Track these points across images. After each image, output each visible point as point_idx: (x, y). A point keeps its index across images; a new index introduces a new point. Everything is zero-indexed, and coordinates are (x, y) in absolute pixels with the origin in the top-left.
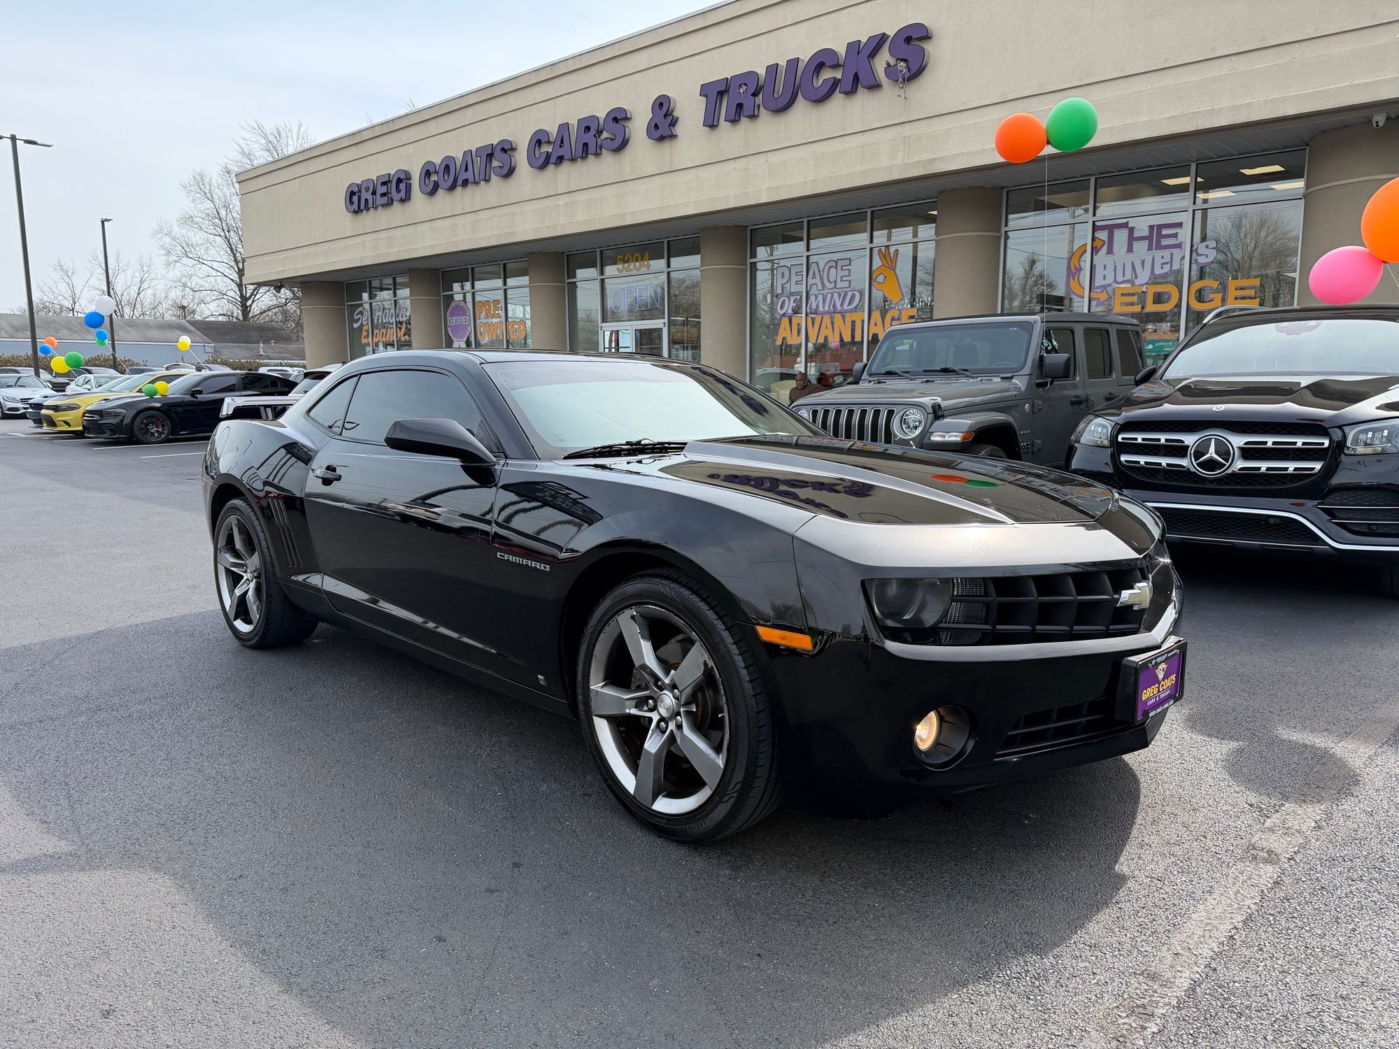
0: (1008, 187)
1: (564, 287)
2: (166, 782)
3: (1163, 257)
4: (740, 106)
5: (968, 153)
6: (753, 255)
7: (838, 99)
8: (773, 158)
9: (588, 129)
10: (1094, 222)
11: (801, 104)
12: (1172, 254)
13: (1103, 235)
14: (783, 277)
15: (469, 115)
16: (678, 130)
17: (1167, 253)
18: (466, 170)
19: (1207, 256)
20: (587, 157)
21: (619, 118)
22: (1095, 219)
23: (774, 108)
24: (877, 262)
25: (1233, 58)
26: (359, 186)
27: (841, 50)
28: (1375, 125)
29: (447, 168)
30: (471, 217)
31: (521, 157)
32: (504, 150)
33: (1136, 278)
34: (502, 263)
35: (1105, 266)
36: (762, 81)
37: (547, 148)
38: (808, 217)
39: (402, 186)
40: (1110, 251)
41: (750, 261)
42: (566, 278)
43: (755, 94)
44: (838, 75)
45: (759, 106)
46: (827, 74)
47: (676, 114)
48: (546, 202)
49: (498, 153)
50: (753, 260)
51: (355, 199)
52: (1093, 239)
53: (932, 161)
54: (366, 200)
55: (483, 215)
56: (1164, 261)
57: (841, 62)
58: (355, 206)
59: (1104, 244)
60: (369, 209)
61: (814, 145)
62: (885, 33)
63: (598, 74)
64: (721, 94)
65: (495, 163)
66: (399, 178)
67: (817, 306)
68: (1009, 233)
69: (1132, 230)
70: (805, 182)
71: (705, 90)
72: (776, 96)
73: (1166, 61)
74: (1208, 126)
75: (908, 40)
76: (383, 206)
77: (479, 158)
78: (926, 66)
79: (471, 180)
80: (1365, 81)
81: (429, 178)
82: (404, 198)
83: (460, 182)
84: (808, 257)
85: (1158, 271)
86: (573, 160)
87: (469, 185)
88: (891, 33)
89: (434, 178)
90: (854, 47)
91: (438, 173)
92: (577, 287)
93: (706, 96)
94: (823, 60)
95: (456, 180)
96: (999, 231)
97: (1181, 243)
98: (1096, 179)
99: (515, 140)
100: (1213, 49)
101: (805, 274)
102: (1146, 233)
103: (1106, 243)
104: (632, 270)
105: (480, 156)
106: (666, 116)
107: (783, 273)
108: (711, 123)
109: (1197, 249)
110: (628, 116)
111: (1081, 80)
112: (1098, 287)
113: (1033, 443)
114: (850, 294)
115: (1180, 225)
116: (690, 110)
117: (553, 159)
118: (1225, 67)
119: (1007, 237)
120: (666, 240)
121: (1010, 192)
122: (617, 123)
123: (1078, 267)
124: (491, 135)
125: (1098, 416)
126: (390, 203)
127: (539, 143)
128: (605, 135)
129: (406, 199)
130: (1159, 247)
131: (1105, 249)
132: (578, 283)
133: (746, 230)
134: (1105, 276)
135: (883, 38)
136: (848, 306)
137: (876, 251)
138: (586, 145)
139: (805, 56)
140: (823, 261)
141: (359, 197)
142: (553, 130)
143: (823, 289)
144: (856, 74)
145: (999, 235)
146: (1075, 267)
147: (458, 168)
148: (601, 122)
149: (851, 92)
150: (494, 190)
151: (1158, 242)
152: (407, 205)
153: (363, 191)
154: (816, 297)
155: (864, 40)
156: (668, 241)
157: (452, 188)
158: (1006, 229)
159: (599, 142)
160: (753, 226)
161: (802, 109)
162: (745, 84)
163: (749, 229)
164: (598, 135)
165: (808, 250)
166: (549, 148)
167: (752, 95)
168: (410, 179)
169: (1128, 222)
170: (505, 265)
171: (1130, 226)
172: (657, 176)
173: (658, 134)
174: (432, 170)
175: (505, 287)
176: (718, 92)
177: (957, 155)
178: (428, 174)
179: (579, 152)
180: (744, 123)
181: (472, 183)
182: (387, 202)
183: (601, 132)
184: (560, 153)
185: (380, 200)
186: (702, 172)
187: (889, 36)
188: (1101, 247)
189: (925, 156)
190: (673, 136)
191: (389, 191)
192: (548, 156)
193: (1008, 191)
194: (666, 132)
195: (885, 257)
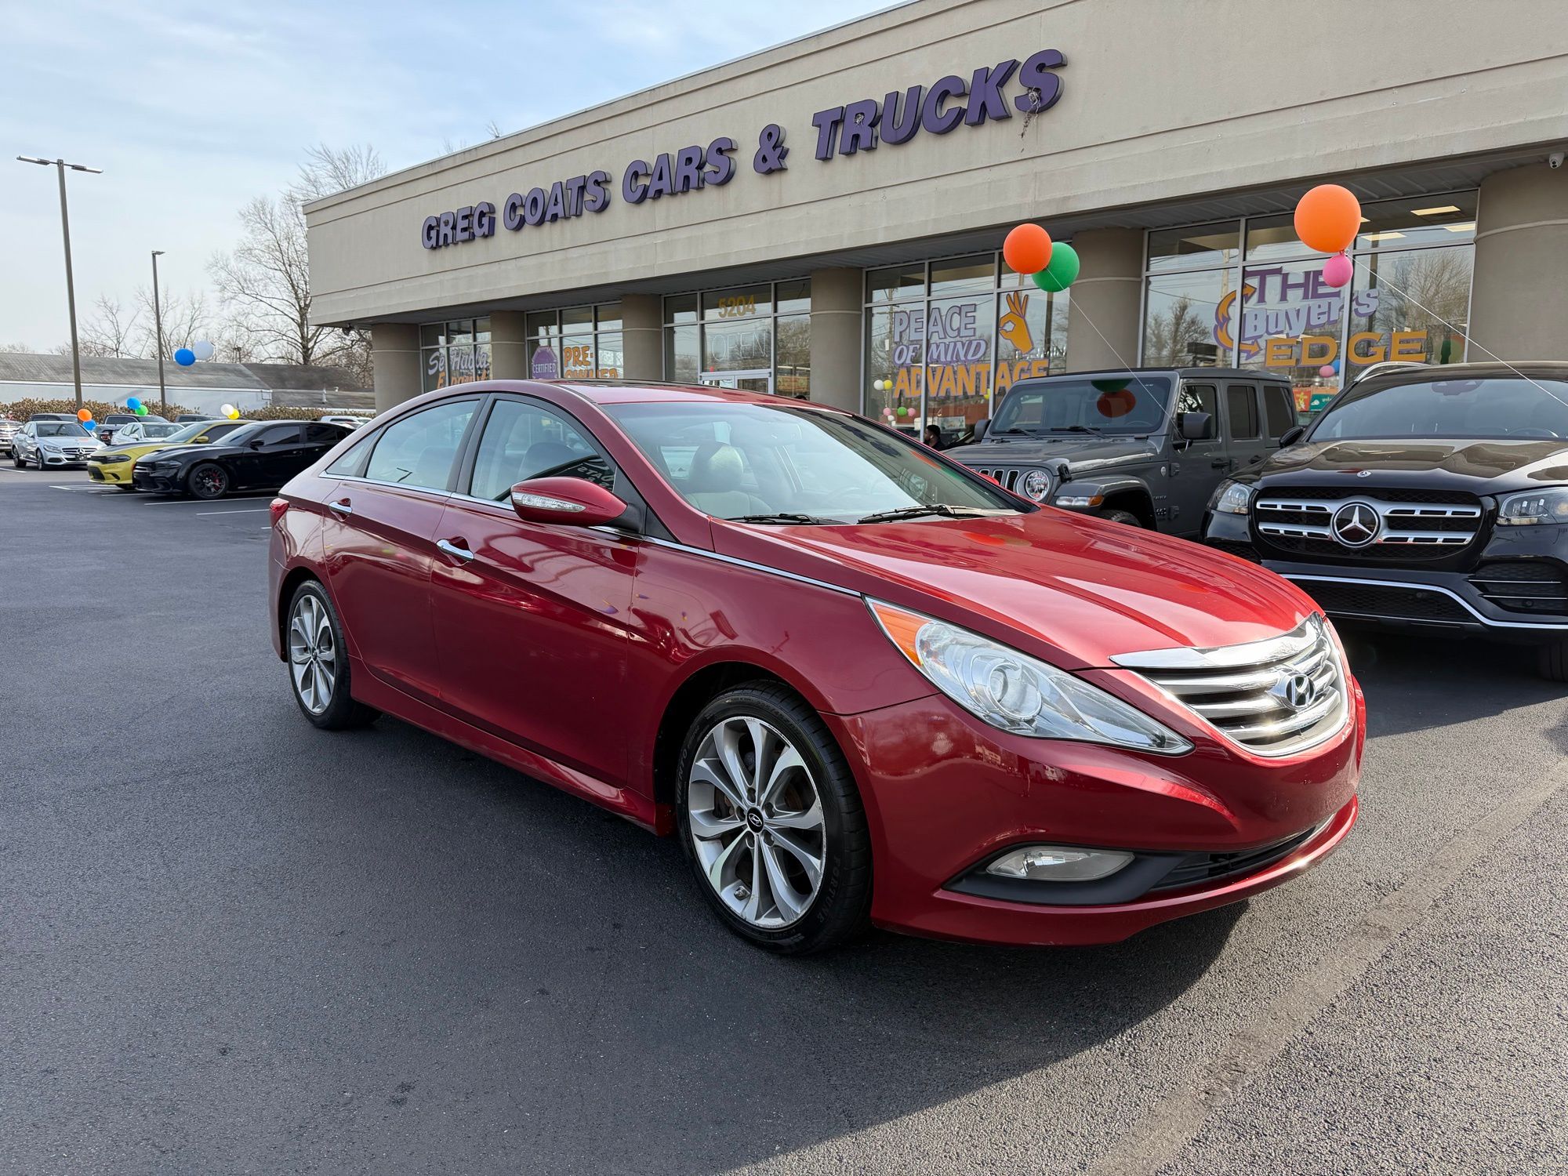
0: (1149, 228)
1: (661, 332)
2: (260, 844)
3: (1319, 306)
4: (856, 137)
5: (1105, 191)
6: (869, 299)
7: (963, 132)
8: (891, 194)
9: (689, 160)
10: (1244, 267)
11: (923, 137)
12: (1330, 303)
13: (1254, 282)
14: (900, 324)
15: (560, 144)
16: (788, 162)
17: (1324, 302)
18: (556, 203)
19: (1368, 306)
20: (688, 191)
21: (724, 149)
22: (1245, 264)
23: (894, 140)
24: (1005, 309)
25: (1396, 91)
26: (438, 220)
27: (968, 77)
28: (1551, 165)
29: (535, 201)
30: (559, 256)
31: (616, 190)
32: (597, 183)
33: (1291, 329)
34: (593, 305)
35: (1256, 315)
36: (880, 111)
37: (644, 181)
38: (929, 258)
39: (485, 220)
40: (1262, 299)
41: (865, 306)
42: (663, 322)
43: (873, 125)
44: (964, 104)
45: (877, 138)
46: (952, 104)
47: (786, 145)
48: (641, 240)
49: (590, 185)
50: (869, 305)
51: (433, 233)
52: (1244, 286)
53: (1066, 199)
54: (446, 235)
55: (572, 253)
56: (1321, 311)
57: (967, 91)
58: (433, 242)
59: (1254, 292)
60: (448, 245)
61: (936, 181)
62: (1015, 60)
63: (700, 101)
64: (836, 124)
65: (587, 197)
66: (482, 212)
67: (939, 356)
68: (1151, 279)
69: (1285, 276)
70: (927, 221)
72: (896, 127)
73: (1324, 93)
74: (1367, 165)
75: (1041, 67)
76: (464, 241)
77: (570, 191)
78: (1060, 96)
79: (561, 214)
80: (1540, 118)
81: (515, 212)
82: (486, 233)
83: (548, 216)
84: (929, 302)
85: (1314, 321)
86: (673, 194)
87: (559, 220)
88: (1023, 60)
89: (520, 212)
90: (982, 75)
91: (524, 206)
92: (674, 332)
93: (819, 126)
94: (946, 90)
95: (544, 214)
96: (1140, 276)
97: (1340, 292)
98: (1247, 220)
99: (609, 171)
100: (1374, 82)
101: (925, 320)
102: (1301, 280)
103: (1258, 290)
104: (735, 315)
105: (571, 189)
106: (775, 147)
107: (901, 319)
108: (825, 157)
109: (1357, 298)
110: (734, 147)
111: (1228, 113)
112: (1249, 339)
113: (1170, 509)
114: (974, 344)
116: (802, 141)
117: (651, 193)
118: (1388, 101)
119: (1148, 283)
120: (773, 283)
121: (1151, 234)
122: (721, 154)
123: (1227, 317)
124: (583, 166)
125: (1236, 481)
126: (472, 238)
127: (636, 175)
128: (708, 168)
129: (491, 233)
130: (1316, 296)
131: (1255, 297)
132: (676, 329)
133: (862, 272)
134: (1255, 326)
135: (1013, 65)
136: (973, 356)
138: (687, 178)
139: (928, 83)
140: (944, 306)
141: (438, 232)
142: (651, 161)
143: (945, 338)
144: (983, 105)
145: (1139, 280)
146: (1223, 317)
147: (547, 201)
148: (704, 153)
149: (979, 123)
150: (586, 226)
151: (1315, 289)
152: (491, 241)
153: (442, 225)
154: (938, 346)
155: (993, 67)
156: (776, 284)
157: (540, 223)
158: (1148, 274)
159: (702, 175)
160: (869, 267)
161: (923, 141)
162: (862, 114)
163: (864, 271)
164: (700, 167)
165: (929, 295)
166: (646, 181)
167: (869, 125)
168: (494, 212)
169: (1281, 268)
170: (596, 307)
171: (1283, 272)
172: (765, 213)
173: (766, 167)
174: (518, 203)
175: (596, 332)
176: (832, 122)
177: (1094, 193)
178: (514, 207)
179: (679, 186)
180: (861, 156)
181: (561, 218)
182: (468, 237)
183: (704, 164)
184: (659, 185)
185: (461, 236)
186: (814, 209)
187: (1019, 63)
188: (1252, 295)
189: (1058, 195)
190: (782, 170)
191: (471, 226)
192: (646, 189)
193: (1150, 232)
194: (775, 165)
195: (1014, 304)
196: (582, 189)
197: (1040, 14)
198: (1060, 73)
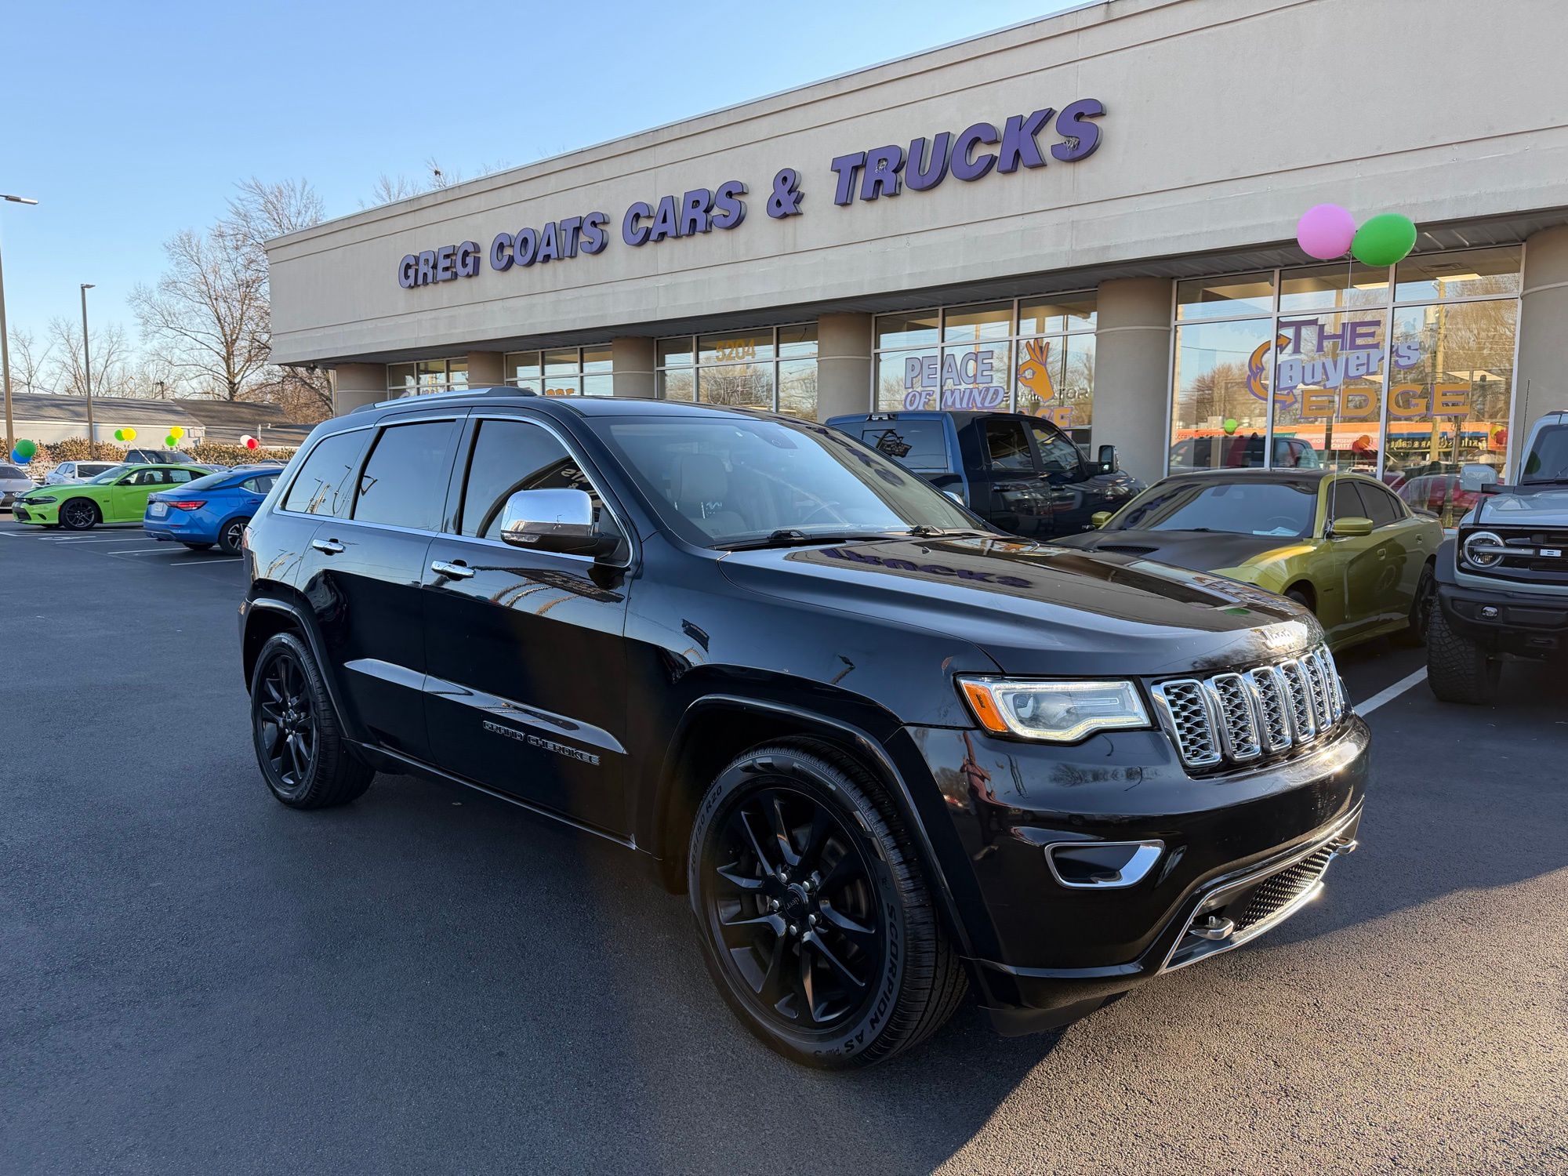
0: (1179, 277)
1: (653, 375)
3: (1358, 358)
4: (879, 183)
5: (1147, 240)
6: (877, 346)
7: (994, 179)
8: (915, 240)
9: (696, 203)
10: (1278, 318)
11: (951, 183)
12: (1368, 355)
13: (1289, 333)
14: (912, 370)
15: (552, 183)
16: (803, 206)
17: (1363, 354)
18: (548, 244)
19: (1409, 358)
20: (694, 234)
21: (734, 192)
22: (1279, 314)
23: (920, 186)
24: (1025, 356)
25: (1456, 147)
26: (417, 259)
27: (1000, 124)
29: (525, 241)
30: (552, 297)
31: (615, 231)
32: (594, 224)
33: (1328, 379)
34: (579, 347)
35: (1291, 366)
36: (906, 156)
37: (645, 223)
38: (944, 305)
39: (470, 260)
40: (1297, 350)
41: (873, 351)
42: (655, 366)
43: (896, 171)
44: (996, 151)
45: (900, 184)
46: (982, 151)
47: (801, 189)
48: (643, 283)
49: (587, 226)
50: (877, 351)
51: (411, 272)
52: (1278, 337)
53: (1103, 248)
54: (425, 275)
55: (569, 295)
56: (1359, 362)
57: (999, 139)
58: (411, 281)
59: (1289, 343)
60: (428, 284)
61: (964, 228)
62: (1051, 109)
63: (709, 143)
64: (856, 169)
65: (583, 238)
66: (466, 251)
67: (954, 403)
68: (1178, 328)
69: (1322, 327)
70: (955, 267)
71: (837, 165)
72: (921, 173)
73: (1379, 148)
74: (1428, 220)
75: (1079, 116)
76: (444, 281)
77: (564, 232)
78: (1098, 146)
79: (554, 255)
81: (502, 252)
82: (471, 273)
83: (540, 257)
84: (943, 348)
85: (1353, 372)
86: (678, 237)
87: (551, 261)
88: (1059, 108)
89: (508, 252)
90: (1016, 123)
91: (513, 246)
92: (666, 375)
93: (839, 171)
94: (976, 136)
95: (535, 255)
96: (1169, 325)
97: (1378, 343)
98: (1281, 270)
99: (607, 213)
100: (1433, 137)
101: (939, 366)
102: (1338, 331)
103: (1293, 341)
104: (734, 358)
105: (565, 230)
106: (790, 192)
107: (913, 365)
108: (844, 201)
109: (1397, 349)
110: (745, 191)
111: (1279, 165)
112: (1284, 389)
114: (992, 391)
115: (1377, 323)
116: (820, 187)
117: (654, 236)
118: (1446, 157)
119: (1176, 332)
120: (775, 327)
121: (1181, 283)
122: (731, 197)
123: (1260, 366)
124: (580, 206)
126: (455, 276)
127: (637, 217)
128: (716, 212)
129: (476, 272)
130: (1354, 347)
131: (1290, 347)
132: (667, 372)
133: (871, 318)
134: (1291, 377)
135: (1049, 113)
136: (990, 403)
137: (1023, 343)
138: (694, 221)
139: (958, 130)
140: (959, 353)
141: (417, 271)
142: (656, 204)
143: (960, 384)
144: (1017, 153)
145: (1169, 329)
146: (1257, 368)
147: (538, 241)
148: (713, 197)
149: (1013, 170)
150: (583, 266)
151: (1353, 341)
152: (474, 280)
153: (422, 261)
154: (953, 393)
155: (1027, 115)
156: (778, 329)
157: (532, 262)
158: (1176, 323)
159: (709, 218)
160: (878, 313)
161: (952, 189)
162: (885, 160)
163: (873, 317)
164: (707, 211)
165: (943, 341)
166: (649, 224)
167: (893, 171)
168: (479, 252)
169: (1317, 319)
170: (582, 349)
171: (1319, 323)
172: (778, 258)
173: (781, 211)
174: (506, 243)
175: (582, 374)
176: (853, 167)
177: (1136, 243)
178: (501, 247)
179: (685, 229)
180: (883, 202)
181: (555, 259)
182: (450, 277)
183: (712, 207)
184: (663, 228)
185: (441, 275)
186: (831, 255)
187: (1055, 112)
188: (1287, 345)
189: (1096, 243)
190: (798, 214)
191: (453, 265)
192: (648, 232)
193: (1178, 282)
194: (792, 210)
195: (1034, 350)
196: (577, 230)
197: (1076, 64)
198: (1099, 122)
